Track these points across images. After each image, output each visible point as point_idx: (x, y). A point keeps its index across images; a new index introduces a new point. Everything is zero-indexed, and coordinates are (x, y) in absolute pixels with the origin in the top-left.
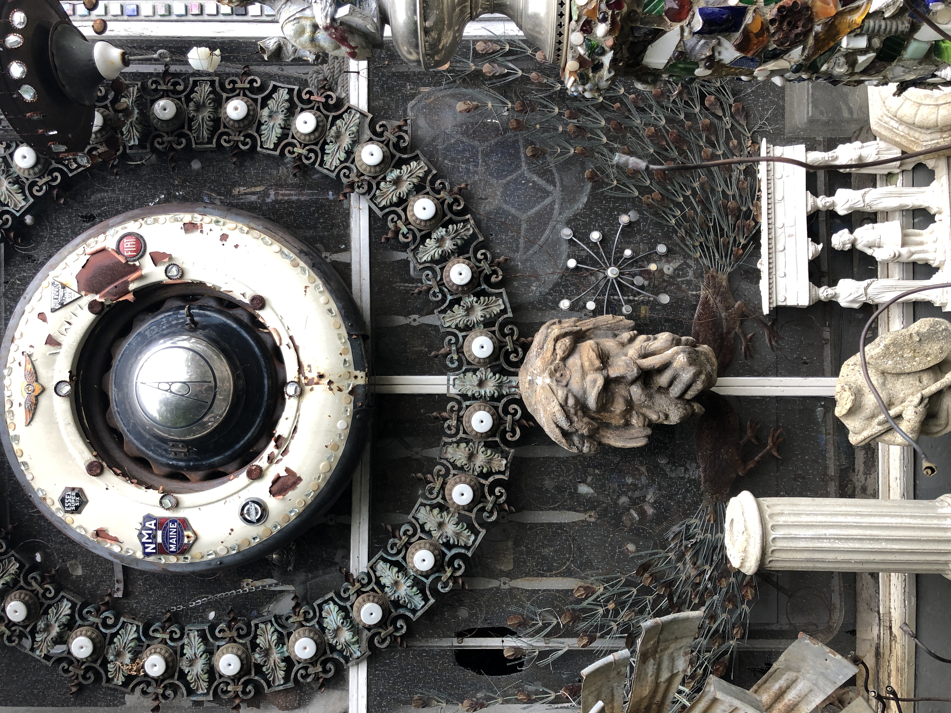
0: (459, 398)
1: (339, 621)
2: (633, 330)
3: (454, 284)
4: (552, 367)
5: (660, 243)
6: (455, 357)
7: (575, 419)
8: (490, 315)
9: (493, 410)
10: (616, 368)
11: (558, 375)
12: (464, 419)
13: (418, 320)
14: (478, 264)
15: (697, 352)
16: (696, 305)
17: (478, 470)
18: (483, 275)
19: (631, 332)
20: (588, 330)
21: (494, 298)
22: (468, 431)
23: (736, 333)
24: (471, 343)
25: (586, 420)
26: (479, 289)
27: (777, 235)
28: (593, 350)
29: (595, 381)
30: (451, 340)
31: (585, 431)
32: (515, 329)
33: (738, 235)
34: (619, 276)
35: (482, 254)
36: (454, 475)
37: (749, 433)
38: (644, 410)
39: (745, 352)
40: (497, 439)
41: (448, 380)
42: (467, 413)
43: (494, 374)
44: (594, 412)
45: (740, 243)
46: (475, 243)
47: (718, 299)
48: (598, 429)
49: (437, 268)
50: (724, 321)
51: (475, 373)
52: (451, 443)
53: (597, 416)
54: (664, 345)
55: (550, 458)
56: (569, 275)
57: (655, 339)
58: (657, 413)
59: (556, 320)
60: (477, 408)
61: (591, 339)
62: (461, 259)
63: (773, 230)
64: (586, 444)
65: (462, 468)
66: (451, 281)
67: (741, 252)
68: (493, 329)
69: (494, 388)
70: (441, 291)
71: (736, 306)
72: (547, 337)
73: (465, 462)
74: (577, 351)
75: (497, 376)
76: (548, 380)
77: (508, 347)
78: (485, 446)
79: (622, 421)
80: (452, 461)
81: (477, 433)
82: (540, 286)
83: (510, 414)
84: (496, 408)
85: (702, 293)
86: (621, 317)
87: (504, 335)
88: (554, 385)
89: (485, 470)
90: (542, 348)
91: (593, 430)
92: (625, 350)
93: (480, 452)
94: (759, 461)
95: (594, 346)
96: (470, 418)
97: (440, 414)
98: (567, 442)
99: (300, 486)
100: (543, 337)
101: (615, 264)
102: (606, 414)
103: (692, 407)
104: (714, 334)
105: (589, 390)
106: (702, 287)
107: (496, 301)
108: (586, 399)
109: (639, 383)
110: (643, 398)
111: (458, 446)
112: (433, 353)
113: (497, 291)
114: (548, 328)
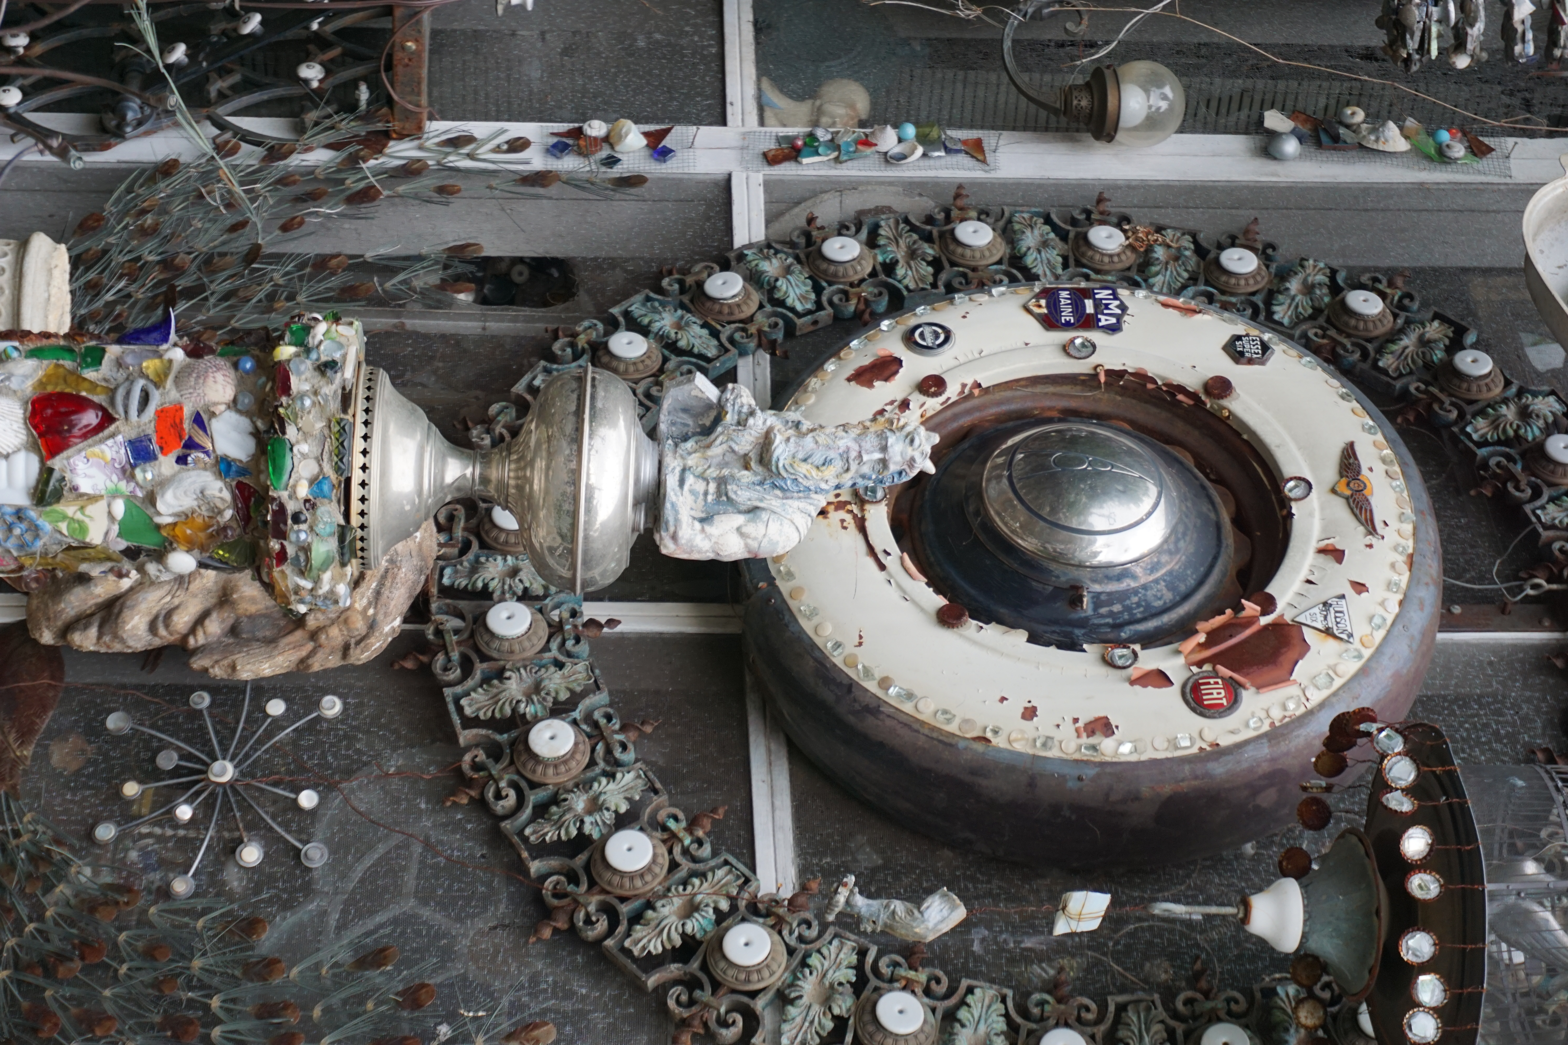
1: (782, 283)
2: (196, 646)
3: (566, 719)
5: (107, 843)
8: (491, 686)
19: (200, 639)
21: (481, 717)
34: (209, 766)
62: (551, 782)
66: (573, 727)
70: (595, 725)
75: (479, 585)
99: (850, 371)
101: (215, 790)
107: (479, 710)
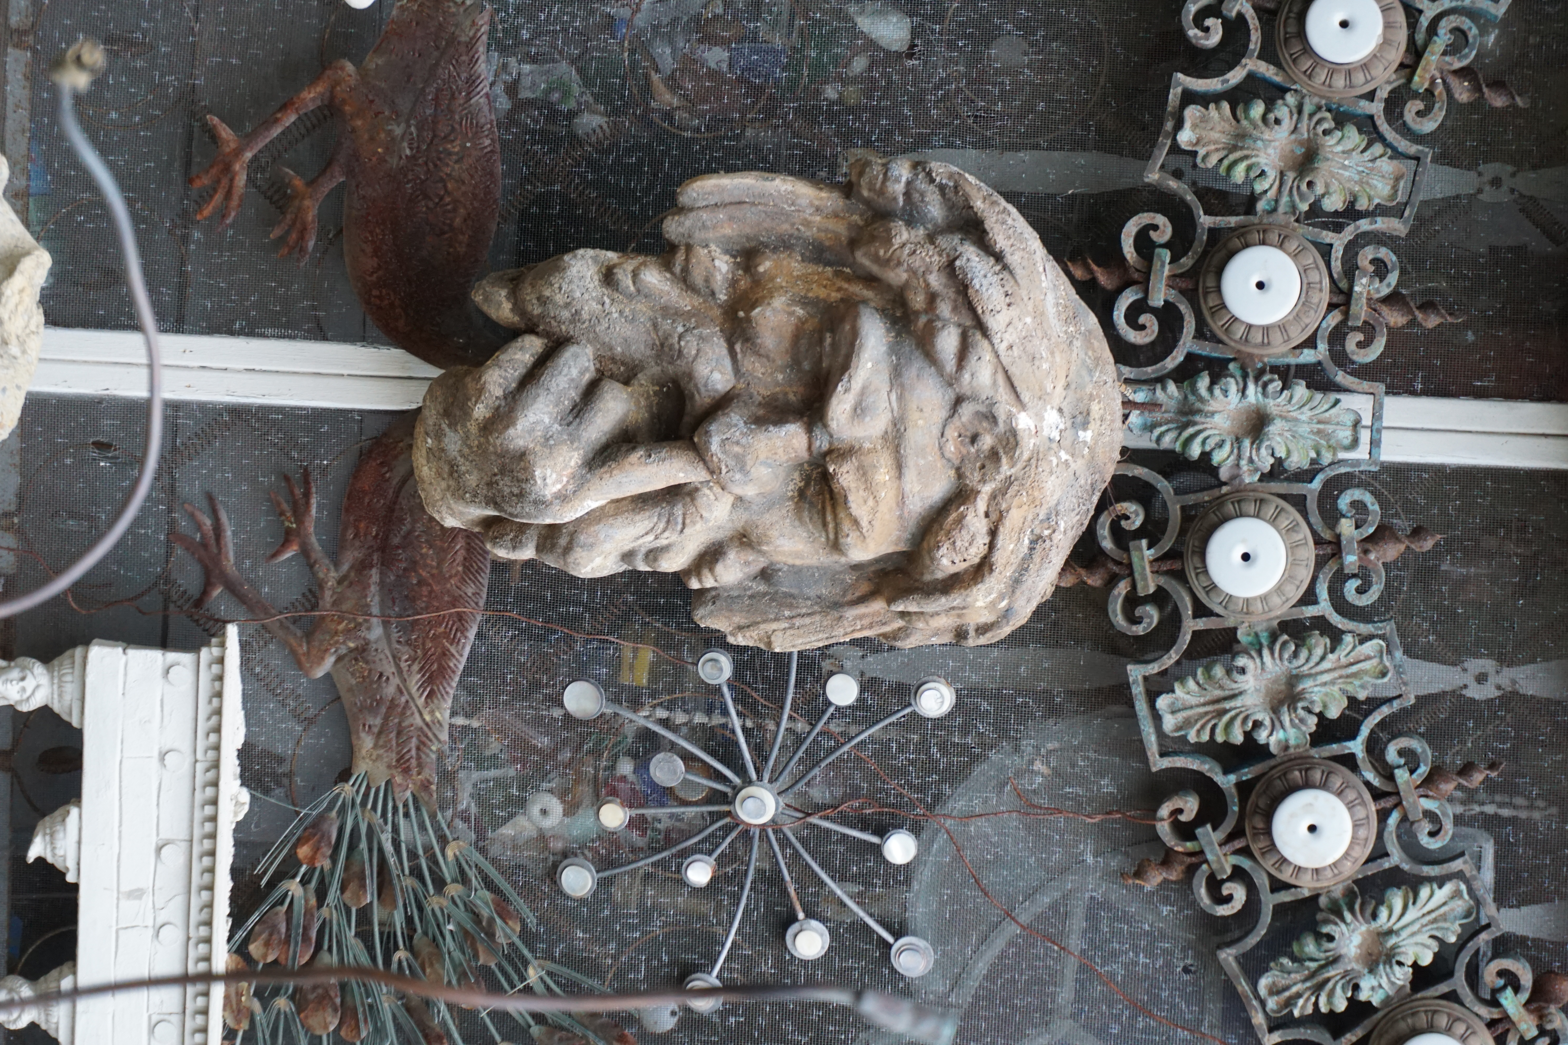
0: (1341, 377)
2: (702, 592)
3: (1339, 794)
4: (1006, 469)
5: (582, 901)
6: (1346, 527)
7: (935, 281)
8: (1209, 677)
9: (1216, 325)
10: (782, 457)
11: (987, 441)
12: (1324, 297)
13: (1469, 679)
14: (1245, 863)
15: (492, 501)
16: (467, 672)
17: (1282, 111)
18: (1228, 825)
19: (709, 583)
20: (862, 600)
21: (1192, 737)
22: (1313, 256)
23: (337, 564)
24: (1288, 577)
25: (897, 276)
26: (1247, 774)
27: (180, 900)
28: (856, 522)
29: (859, 411)
30: (1361, 591)
31: (902, 234)
32: (1119, 620)
33: (308, 913)
34: (737, 790)
35: (1229, 899)
36: (1370, 96)
37: (311, 210)
38: (686, 302)
39: (307, 495)
40: (1206, 221)
41: (1375, 443)
42: (1312, 321)
43: (1206, 456)
44: (865, 302)
45: (304, 882)
46: (1252, 940)
47: (390, 690)
48: (853, 243)
49: (1396, 858)
50: (375, 610)
51: (1279, 462)
52: (1381, 211)
53: (857, 289)
54: (601, 530)
55: (1014, 147)
56: (912, 805)
57: (628, 556)
58: (641, 292)
59: (972, 641)
60: (1277, 337)
61: (857, 567)
62: (1306, 886)
63: (195, 917)
64: (899, 188)
65: (1341, 119)
66: (1350, 806)
67: (303, 851)
68: (1201, 624)
69: (1213, 406)
70: (1388, 773)
71: (329, 661)
72: (1016, 582)
73: (1330, 141)
74: (912, 525)
75: (1195, 451)
76: (1024, 422)
77: (1149, 554)
78: (1253, 199)
79: (765, 266)
80: (1378, 149)
81: (1281, 246)
82: (1019, 774)
83: (1154, 311)
84: (1202, 333)
85: (443, 713)
86: (740, 640)
87: (1160, 598)
88: (1004, 406)
89: (1258, 109)
90: (1037, 540)
91: (873, 238)
92: (741, 519)
93: (1272, 174)
94: (284, 107)
95: (851, 539)
96: (1304, 302)
97: (1413, 323)
98: (967, 199)
100: (1029, 580)
101: (746, 835)
102: (822, 293)
103: (518, 307)
104: (413, 565)
105: (882, 381)
106: (444, 736)
107: (1187, 723)
108: (894, 349)
109: (702, 399)
110: (690, 346)
111: (1352, 203)
112: (1428, 544)
113: (1180, 762)
114: (1007, 614)
